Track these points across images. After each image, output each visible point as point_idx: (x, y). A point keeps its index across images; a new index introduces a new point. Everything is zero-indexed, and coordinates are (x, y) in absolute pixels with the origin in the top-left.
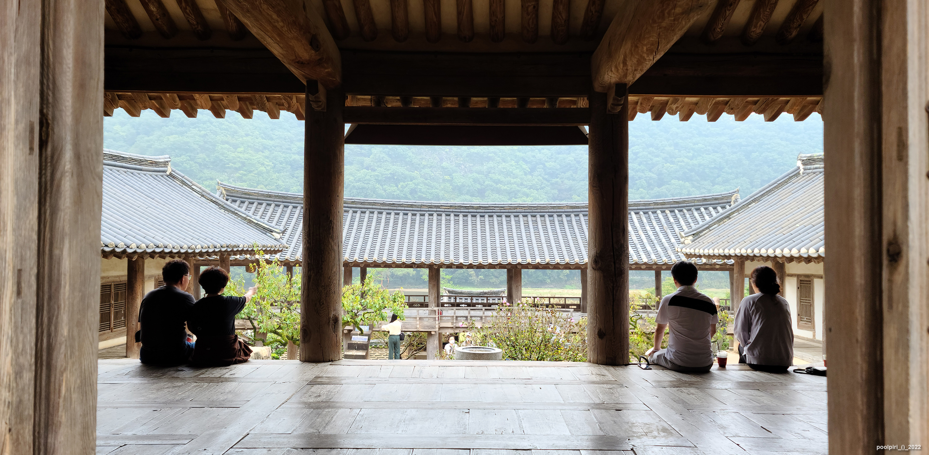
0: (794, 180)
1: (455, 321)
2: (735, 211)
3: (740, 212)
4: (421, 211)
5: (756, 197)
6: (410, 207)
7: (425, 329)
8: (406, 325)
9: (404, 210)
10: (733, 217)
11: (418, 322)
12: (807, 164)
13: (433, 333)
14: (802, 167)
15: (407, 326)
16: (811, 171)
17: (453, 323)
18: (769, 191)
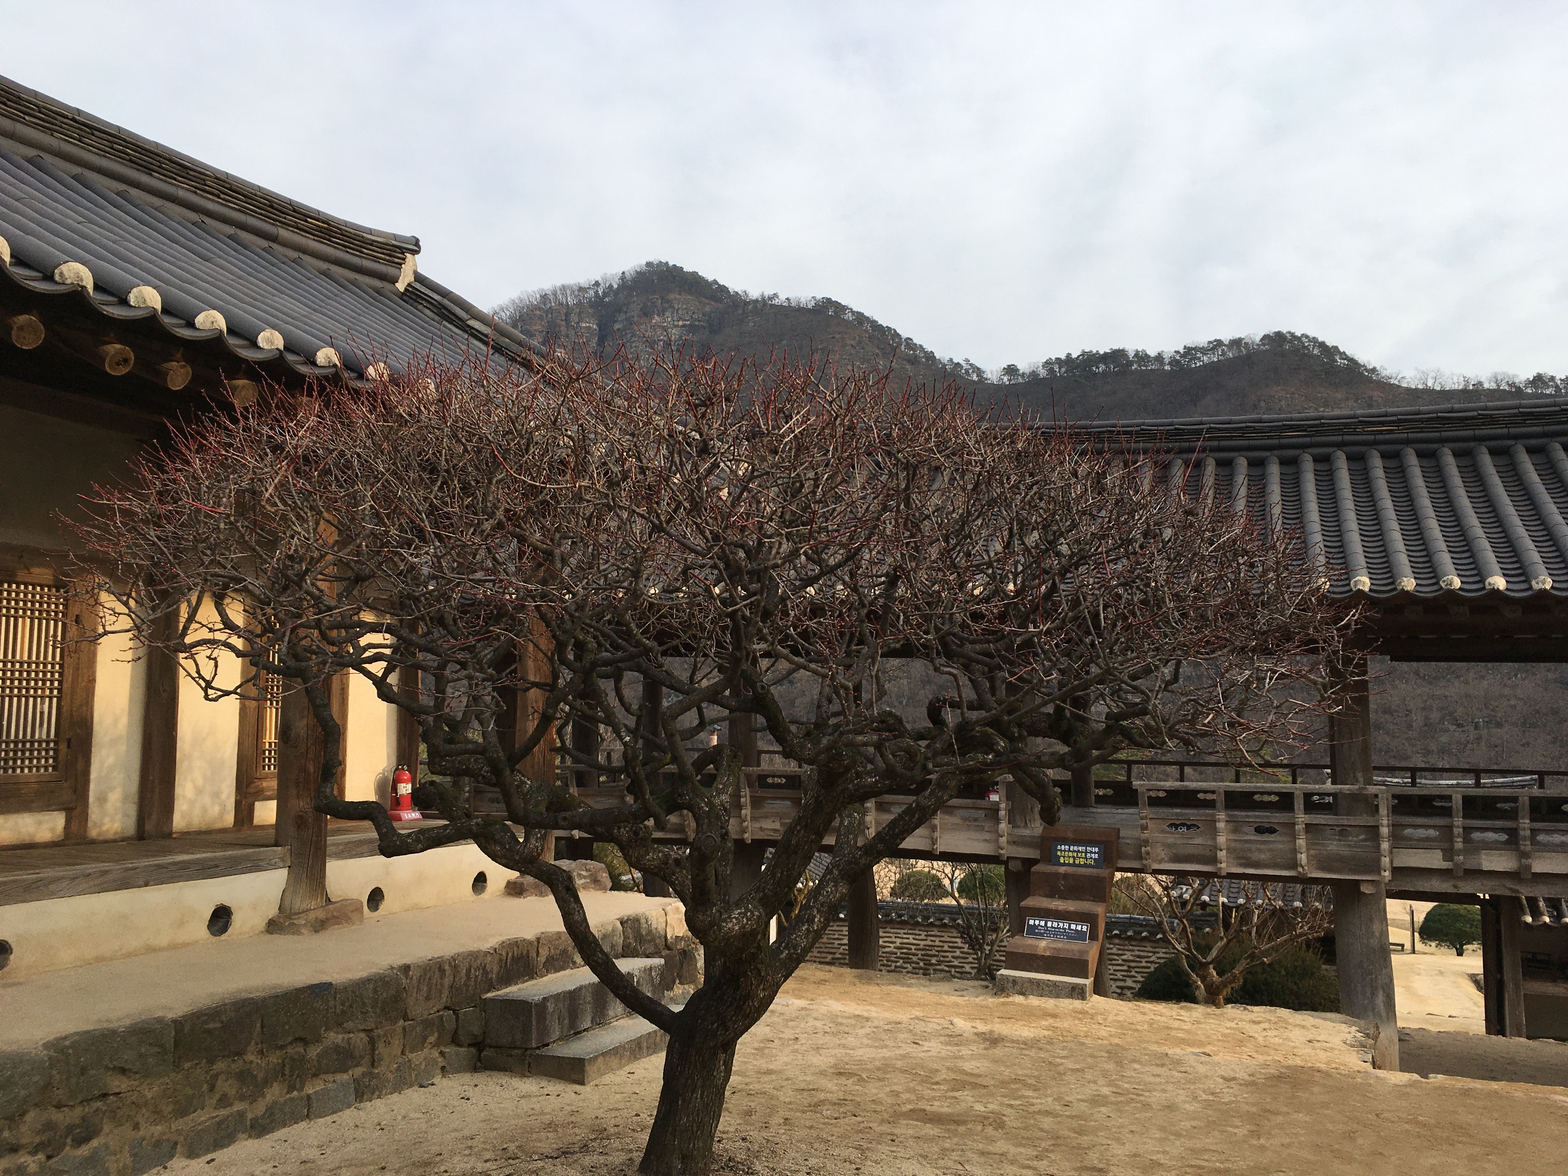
1: (1459, 845)
4: (1281, 447)
6: (1241, 437)
7: (1330, 871)
8: (1250, 850)
9: (1219, 449)
11: (1301, 842)
13: (1366, 889)
15: (1256, 856)
17: (1449, 854)
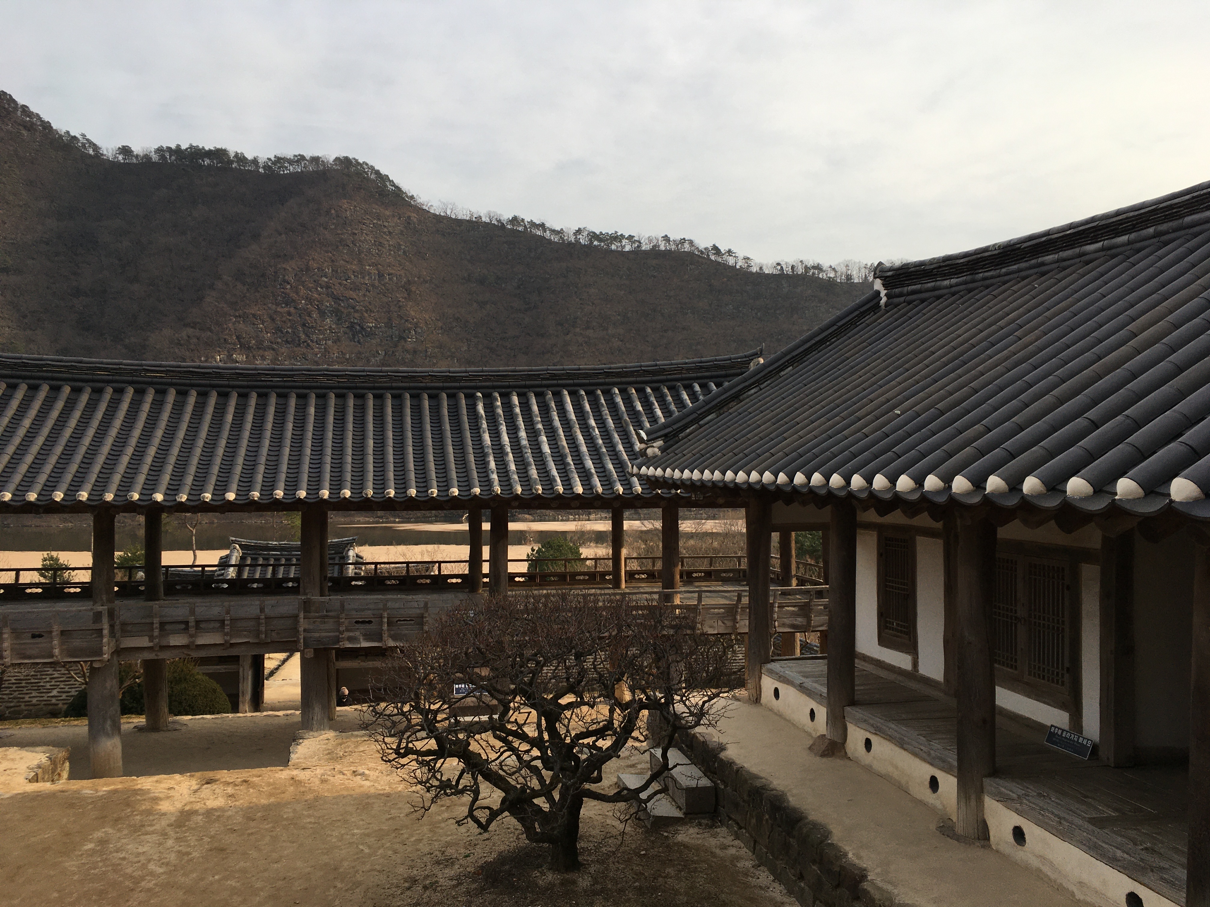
0: (868, 319)
1: (156, 633)
2: (753, 384)
3: (762, 386)
5: (794, 353)
6: (67, 372)
8: (26, 649)
9: (55, 379)
10: (748, 397)
11: (56, 642)
12: (895, 287)
14: (883, 293)
15: (30, 652)
16: (902, 299)
17: (151, 638)
18: (822, 342)
